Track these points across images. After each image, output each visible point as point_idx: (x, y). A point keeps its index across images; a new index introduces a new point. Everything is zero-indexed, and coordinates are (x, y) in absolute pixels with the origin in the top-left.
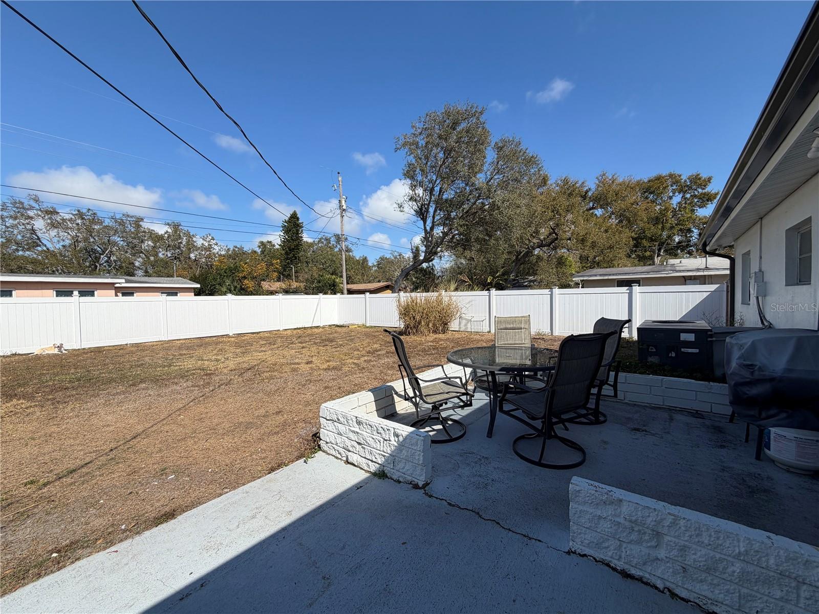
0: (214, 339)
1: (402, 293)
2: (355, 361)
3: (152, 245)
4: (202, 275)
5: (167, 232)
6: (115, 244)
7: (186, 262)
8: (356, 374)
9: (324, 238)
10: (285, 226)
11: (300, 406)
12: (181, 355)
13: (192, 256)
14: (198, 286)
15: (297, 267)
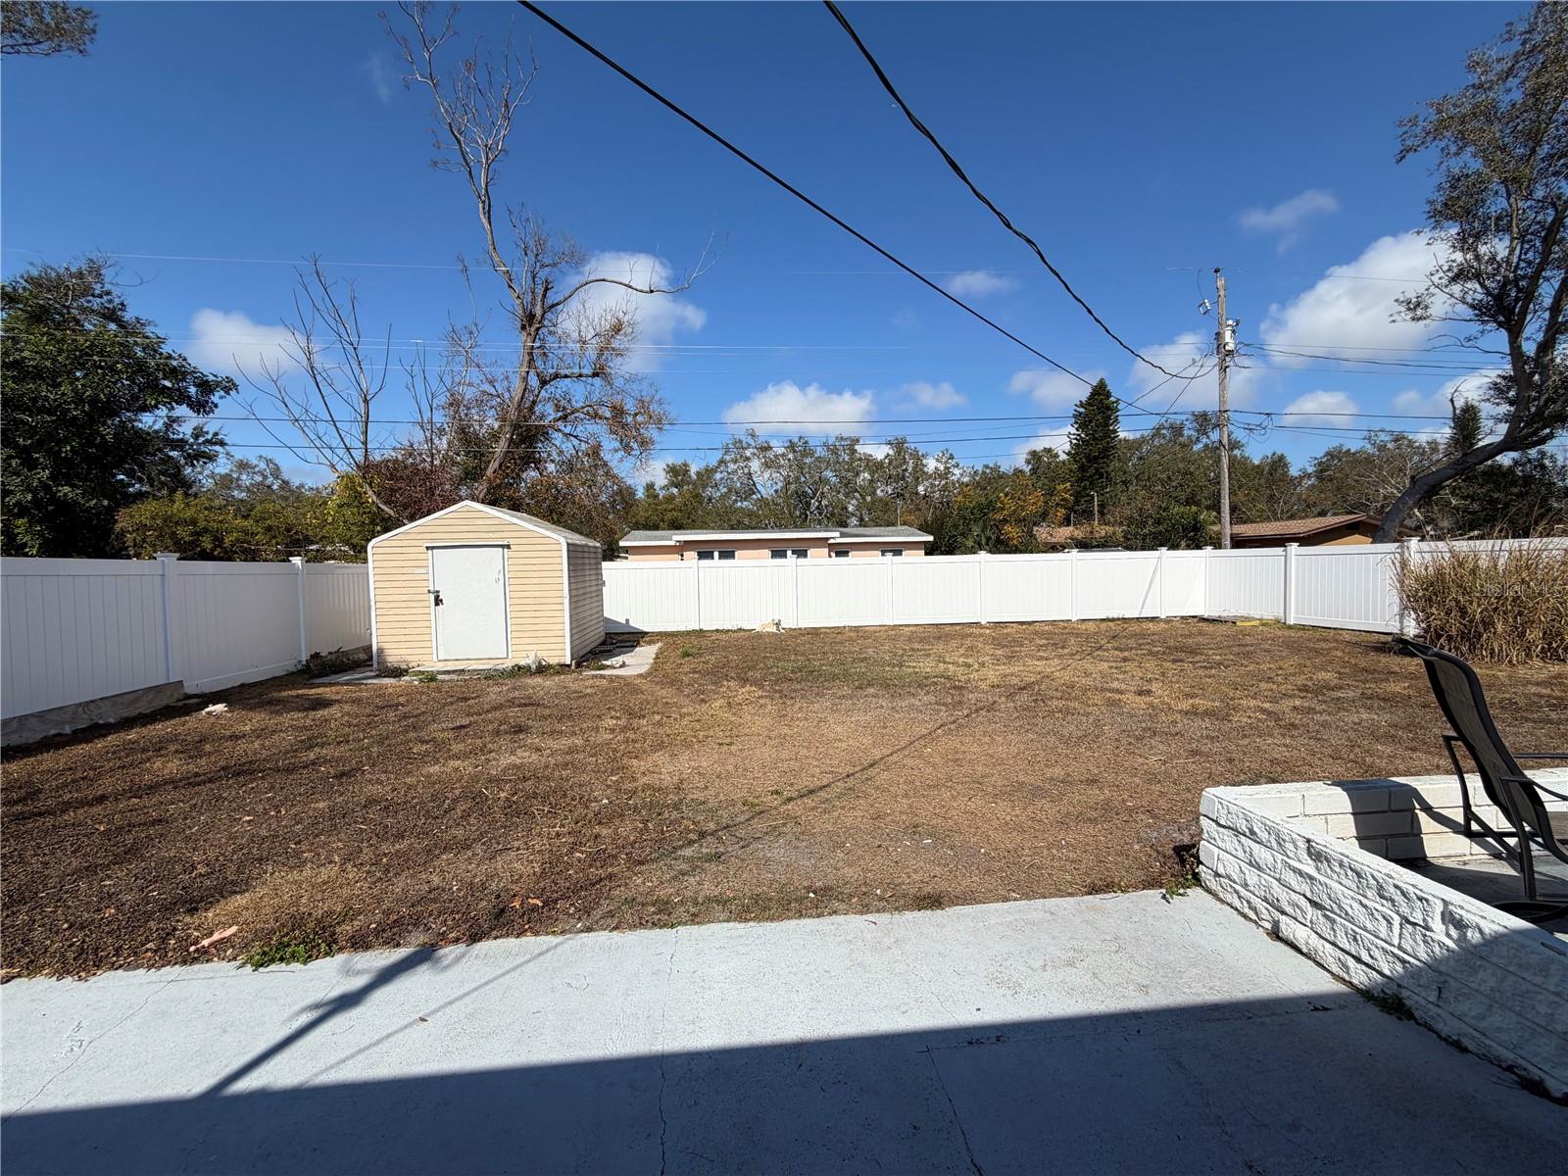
0: (958, 628)
1: (1414, 543)
2: (1267, 705)
3: (869, 477)
4: (936, 520)
5: (888, 455)
6: (826, 481)
7: (912, 500)
8: (1271, 735)
9: (1167, 425)
10: (1081, 413)
11: (1137, 780)
12: (913, 649)
13: (921, 489)
14: (931, 538)
15: (1102, 495)
